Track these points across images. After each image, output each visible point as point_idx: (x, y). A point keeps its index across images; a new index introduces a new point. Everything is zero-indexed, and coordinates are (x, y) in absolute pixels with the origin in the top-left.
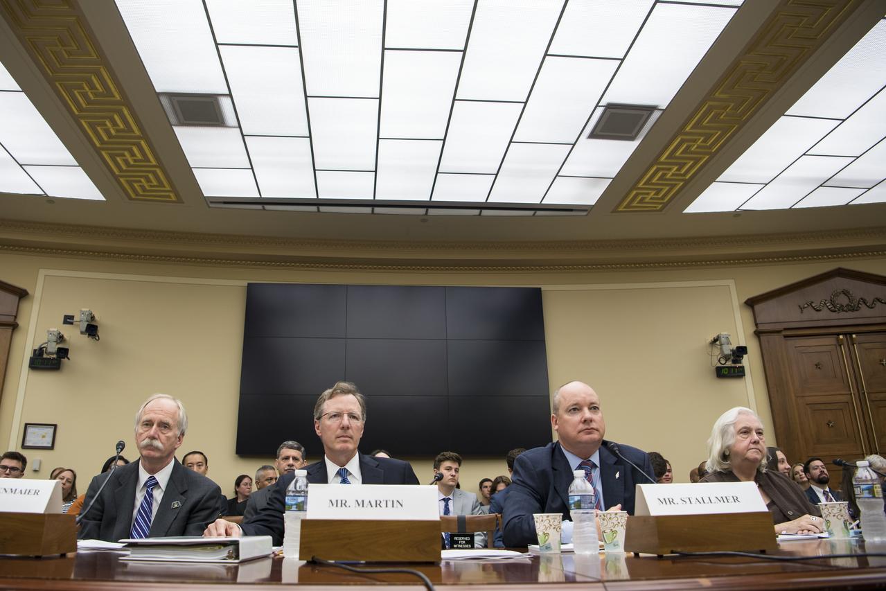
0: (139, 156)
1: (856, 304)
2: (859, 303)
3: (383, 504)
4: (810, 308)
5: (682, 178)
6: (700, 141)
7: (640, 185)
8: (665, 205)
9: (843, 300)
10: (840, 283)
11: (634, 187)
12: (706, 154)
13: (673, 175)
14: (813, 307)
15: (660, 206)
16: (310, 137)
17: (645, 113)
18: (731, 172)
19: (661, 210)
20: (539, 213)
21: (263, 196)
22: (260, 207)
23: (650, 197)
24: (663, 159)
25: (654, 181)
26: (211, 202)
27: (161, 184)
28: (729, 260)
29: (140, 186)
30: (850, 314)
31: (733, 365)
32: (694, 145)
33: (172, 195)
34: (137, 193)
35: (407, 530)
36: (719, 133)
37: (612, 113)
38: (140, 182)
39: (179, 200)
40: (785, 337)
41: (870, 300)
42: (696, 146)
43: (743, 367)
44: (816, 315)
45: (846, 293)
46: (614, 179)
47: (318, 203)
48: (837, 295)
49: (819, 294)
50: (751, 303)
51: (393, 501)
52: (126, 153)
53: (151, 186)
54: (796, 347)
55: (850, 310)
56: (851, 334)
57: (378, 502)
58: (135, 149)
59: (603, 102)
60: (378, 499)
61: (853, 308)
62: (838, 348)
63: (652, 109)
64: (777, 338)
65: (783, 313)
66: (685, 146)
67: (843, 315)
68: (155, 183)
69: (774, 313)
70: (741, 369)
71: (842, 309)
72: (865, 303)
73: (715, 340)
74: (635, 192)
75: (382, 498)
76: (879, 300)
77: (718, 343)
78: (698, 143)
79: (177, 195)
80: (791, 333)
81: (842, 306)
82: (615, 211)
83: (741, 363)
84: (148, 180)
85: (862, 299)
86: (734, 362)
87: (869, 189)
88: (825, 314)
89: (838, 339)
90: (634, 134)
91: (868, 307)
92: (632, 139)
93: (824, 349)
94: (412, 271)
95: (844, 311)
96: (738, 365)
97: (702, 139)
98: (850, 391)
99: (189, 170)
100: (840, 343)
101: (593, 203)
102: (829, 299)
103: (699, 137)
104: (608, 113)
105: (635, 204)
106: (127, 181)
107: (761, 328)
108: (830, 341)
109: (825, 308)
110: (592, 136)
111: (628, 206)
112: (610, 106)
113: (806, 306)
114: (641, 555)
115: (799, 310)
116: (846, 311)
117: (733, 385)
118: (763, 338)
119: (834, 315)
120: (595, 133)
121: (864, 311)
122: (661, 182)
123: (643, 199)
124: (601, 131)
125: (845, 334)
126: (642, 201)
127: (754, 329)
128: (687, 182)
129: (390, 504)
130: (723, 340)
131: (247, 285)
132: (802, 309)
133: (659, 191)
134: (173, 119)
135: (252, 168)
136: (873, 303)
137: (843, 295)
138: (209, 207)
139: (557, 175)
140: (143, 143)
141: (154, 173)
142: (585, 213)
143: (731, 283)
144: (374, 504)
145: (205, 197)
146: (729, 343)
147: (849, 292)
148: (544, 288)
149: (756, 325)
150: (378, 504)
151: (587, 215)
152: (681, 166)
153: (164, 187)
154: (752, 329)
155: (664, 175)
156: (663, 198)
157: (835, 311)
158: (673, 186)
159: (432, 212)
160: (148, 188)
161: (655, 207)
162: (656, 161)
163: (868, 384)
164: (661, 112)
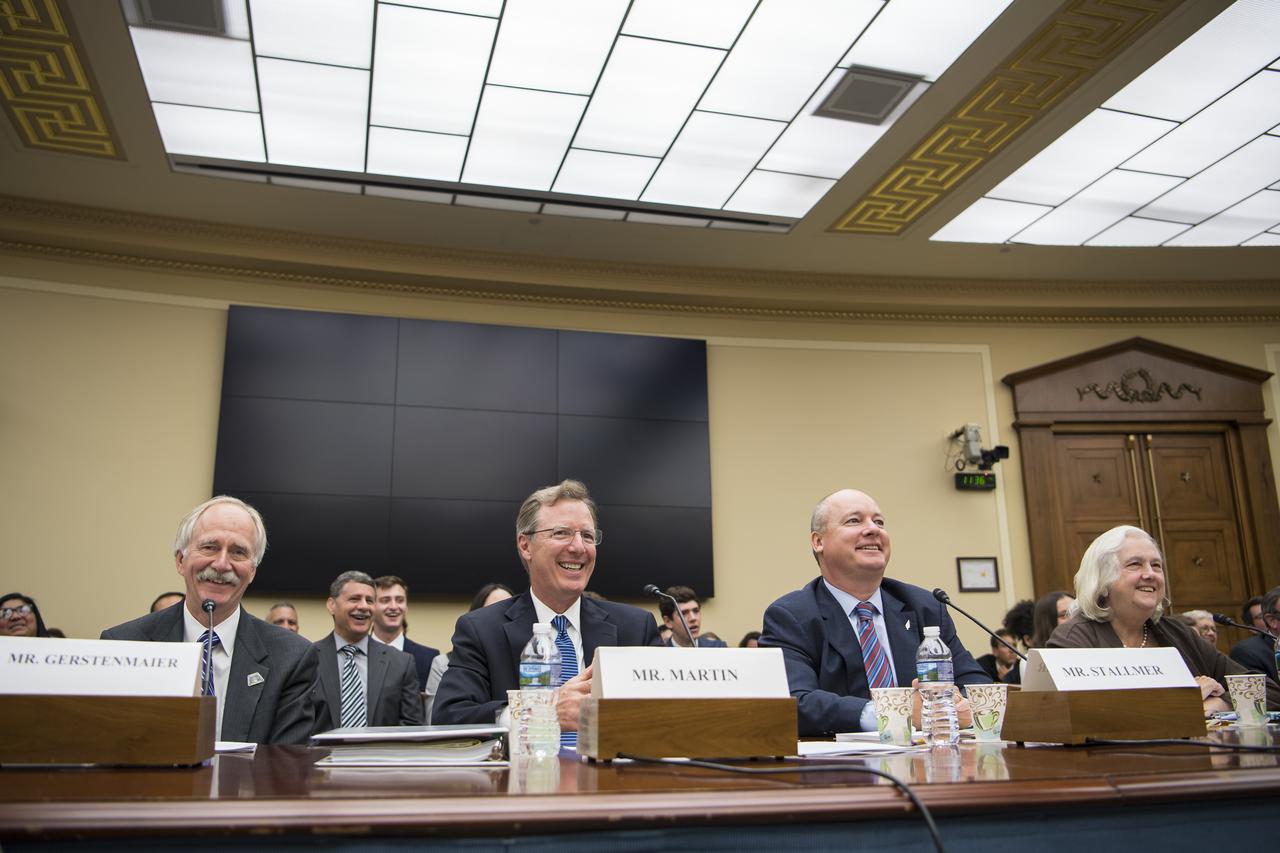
0: (57, 72)
1: (1156, 392)
2: (1160, 390)
3: (710, 675)
4: (1093, 394)
5: (937, 187)
6: (975, 135)
7: (876, 193)
8: (906, 226)
9: (1139, 385)
10: (1136, 359)
11: (866, 196)
12: (978, 154)
13: (927, 182)
14: (1097, 393)
15: (899, 227)
16: (371, 70)
17: (904, 85)
18: (1008, 186)
19: (898, 233)
20: (717, 224)
21: (270, 161)
22: (262, 178)
23: (885, 212)
24: (916, 157)
25: (897, 188)
26: (178, 164)
27: (90, 124)
28: (984, 316)
29: (51, 124)
30: (1147, 406)
31: (980, 472)
32: (965, 140)
33: (107, 145)
34: (41, 136)
35: (749, 713)
36: (1005, 125)
37: (855, 81)
38: (51, 116)
39: (120, 156)
40: (1056, 433)
41: (1175, 387)
42: (967, 142)
43: (993, 476)
44: (1100, 405)
45: (1143, 374)
46: (839, 180)
47: (364, 180)
48: (1130, 376)
49: (1105, 373)
50: (1011, 382)
51: (723, 672)
52: (33, 65)
53: (71, 127)
54: (1069, 449)
55: (1146, 400)
56: (1145, 434)
57: (703, 673)
58: (51, 59)
59: (846, 63)
60: (702, 668)
61: (1152, 397)
62: (1127, 454)
63: (915, 79)
64: (1044, 435)
65: (1053, 399)
66: (952, 140)
67: (1137, 405)
68: (79, 121)
69: (1045, 399)
70: (991, 479)
71: (1136, 397)
72: (1168, 390)
73: (958, 434)
74: (865, 204)
75: (708, 667)
76: (1187, 387)
77: (962, 438)
78: (972, 137)
79: (117, 144)
80: (1064, 428)
81: (1136, 392)
82: (831, 230)
83: (990, 469)
84: (67, 115)
85: (1165, 384)
86: (982, 467)
87: (1195, 225)
88: (1113, 403)
89: (1127, 441)
90: (881, 115)
91: (1172, 396)
92: (877, 122)
93: (1106, 454)
94: (505, 302)
95: (1138, 400)
96: (986, 473)
97: (979, 131)
98: (1138, 515)
99: (146, 104)
100: (1129, 447)
101: (800, 214)
102: (1119, 382)
103: (974, 129)
104: (849, 81)
105: (862, 221)
106: (27, 115)
107: (1024, 419)
108: (1116, 443)
109: (1113, 395)
110: (821, 112)
111: (851, 224)
112: (855, 69)
113: (1087, 390)
114: (1027, 744)
115: (1077, 396)
116: (1142, 401)
117: (978, 501)
118: (1025, 433)
119: (1125, 406)
120: (824, 108)
121: (1167, 401)
122: (906, 191)
123: (875, 214)
124: (834, 106)
125: (1137, 434)
126: (872, 218)
127: (1011, 420)
128: (944, 194)
129: (719, 675)
130: (971, 434)
131: (227, 307)
132: (1081, 394)
133: (901, 204)
134: (131, 13)
135: (261, 113)
136: (1179, 391)
137: (1141, 379)
138: (172, 171)
139: (755, 168)
140: (68, 50)
141: (82, 106)
142: (784, 230)
143: (984, 350)
144: (697, 676)
145: (167, 155)
146: (978, 439)
147: (1147, 374)
148: (711, 341)
149: (1016, 414)
150: (703, 676)
151: (787, 233)
152: (941, 169)
153: (95, 129)
154: (1010, 420)
155: (913, 181)
156: (905, 215)
157: (1126, 400)
158: (922, 199)
159: (550, 209)
160: (64, 129)
161: (891, 228)
162: (905, 159)
163: (1163, 507)
164: (928, 86)
